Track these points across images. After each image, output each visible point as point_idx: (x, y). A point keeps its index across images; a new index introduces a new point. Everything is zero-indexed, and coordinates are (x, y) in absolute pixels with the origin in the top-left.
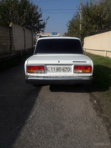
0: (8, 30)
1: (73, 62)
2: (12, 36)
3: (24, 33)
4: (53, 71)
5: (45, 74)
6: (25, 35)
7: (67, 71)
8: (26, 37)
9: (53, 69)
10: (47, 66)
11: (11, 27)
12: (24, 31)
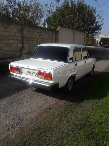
0: (55, 33)
1: (38, 68)
2: (57, 39)
3: (74, 36)
4: (25, 73)
5: (21, 75)
6: (74, 38)
7: (34, 75)
8: (75, 40)
9: (26, 72)
10: (23, 69)
11: (58, 31)
12: (74, 33)
